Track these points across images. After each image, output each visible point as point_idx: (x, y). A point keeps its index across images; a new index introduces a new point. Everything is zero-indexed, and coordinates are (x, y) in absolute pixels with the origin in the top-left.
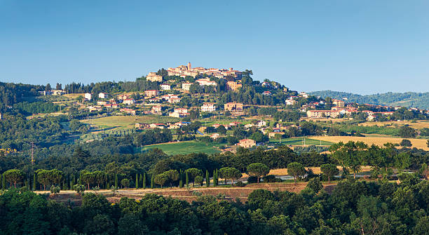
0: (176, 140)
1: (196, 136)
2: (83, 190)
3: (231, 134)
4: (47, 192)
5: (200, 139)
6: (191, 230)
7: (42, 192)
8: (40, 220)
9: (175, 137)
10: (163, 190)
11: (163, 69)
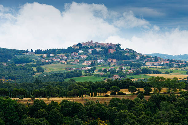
0: (84, 76)
1: (93, 74)
2: (34, 98)
3: (109, 73)
4: (18, 99)
5: (95, 75)
6: (83, 116)
7: (15, 99)
8: (14, 111)
9: (83, 74)
10: (71, 98)
11: (80, 43)
